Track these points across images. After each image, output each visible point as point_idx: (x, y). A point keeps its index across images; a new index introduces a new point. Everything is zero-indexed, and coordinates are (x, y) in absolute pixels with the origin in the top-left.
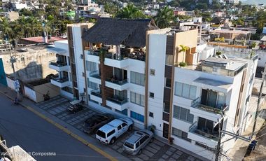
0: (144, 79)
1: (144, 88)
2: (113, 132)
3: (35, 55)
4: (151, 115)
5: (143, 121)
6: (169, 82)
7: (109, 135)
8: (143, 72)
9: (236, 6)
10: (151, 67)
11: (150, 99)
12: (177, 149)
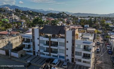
0: (64, 44)
1: (64, 47)
2: (57, 63)
3: (10, 39)
4: (67, 56)
5: (64, 58)
6: (73, 45)
7: (56, 63)
8: (64, 42)
9: (70, 17)
10: (67, 40)
11: (67, 51)
12: (77, 65)
